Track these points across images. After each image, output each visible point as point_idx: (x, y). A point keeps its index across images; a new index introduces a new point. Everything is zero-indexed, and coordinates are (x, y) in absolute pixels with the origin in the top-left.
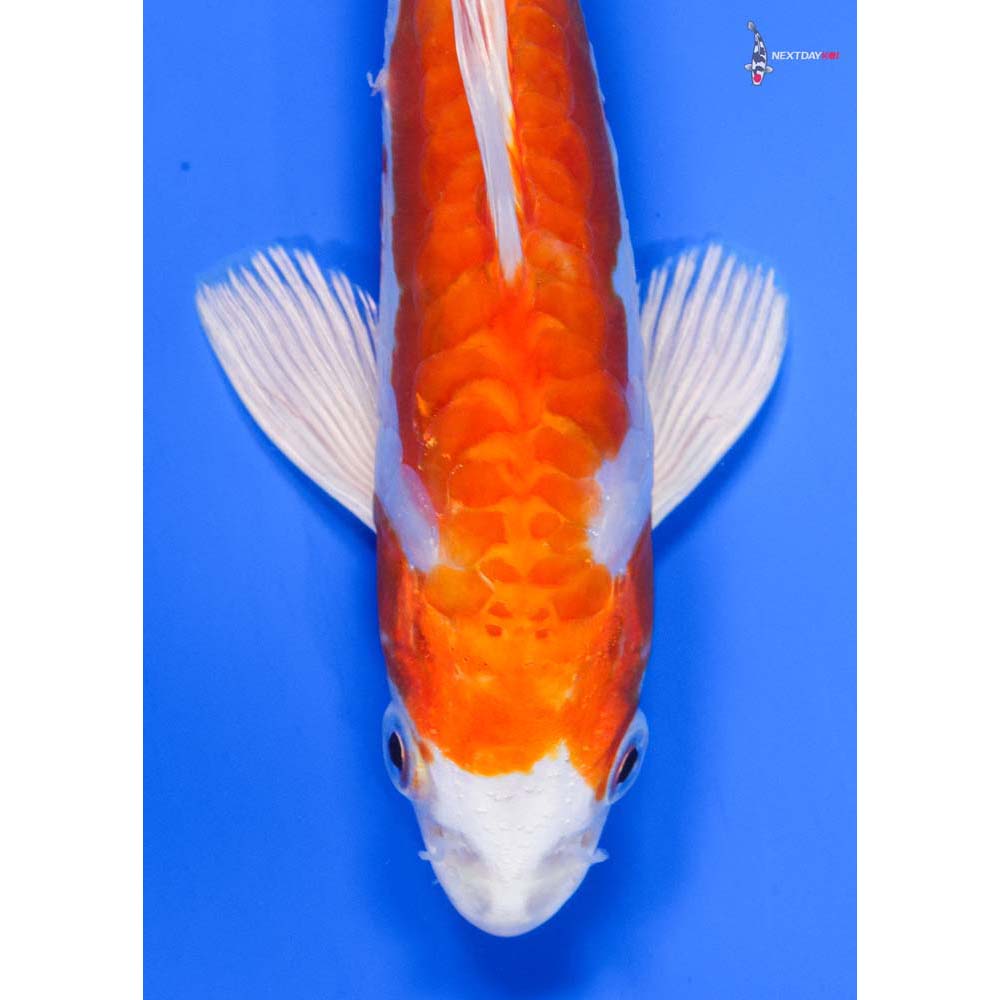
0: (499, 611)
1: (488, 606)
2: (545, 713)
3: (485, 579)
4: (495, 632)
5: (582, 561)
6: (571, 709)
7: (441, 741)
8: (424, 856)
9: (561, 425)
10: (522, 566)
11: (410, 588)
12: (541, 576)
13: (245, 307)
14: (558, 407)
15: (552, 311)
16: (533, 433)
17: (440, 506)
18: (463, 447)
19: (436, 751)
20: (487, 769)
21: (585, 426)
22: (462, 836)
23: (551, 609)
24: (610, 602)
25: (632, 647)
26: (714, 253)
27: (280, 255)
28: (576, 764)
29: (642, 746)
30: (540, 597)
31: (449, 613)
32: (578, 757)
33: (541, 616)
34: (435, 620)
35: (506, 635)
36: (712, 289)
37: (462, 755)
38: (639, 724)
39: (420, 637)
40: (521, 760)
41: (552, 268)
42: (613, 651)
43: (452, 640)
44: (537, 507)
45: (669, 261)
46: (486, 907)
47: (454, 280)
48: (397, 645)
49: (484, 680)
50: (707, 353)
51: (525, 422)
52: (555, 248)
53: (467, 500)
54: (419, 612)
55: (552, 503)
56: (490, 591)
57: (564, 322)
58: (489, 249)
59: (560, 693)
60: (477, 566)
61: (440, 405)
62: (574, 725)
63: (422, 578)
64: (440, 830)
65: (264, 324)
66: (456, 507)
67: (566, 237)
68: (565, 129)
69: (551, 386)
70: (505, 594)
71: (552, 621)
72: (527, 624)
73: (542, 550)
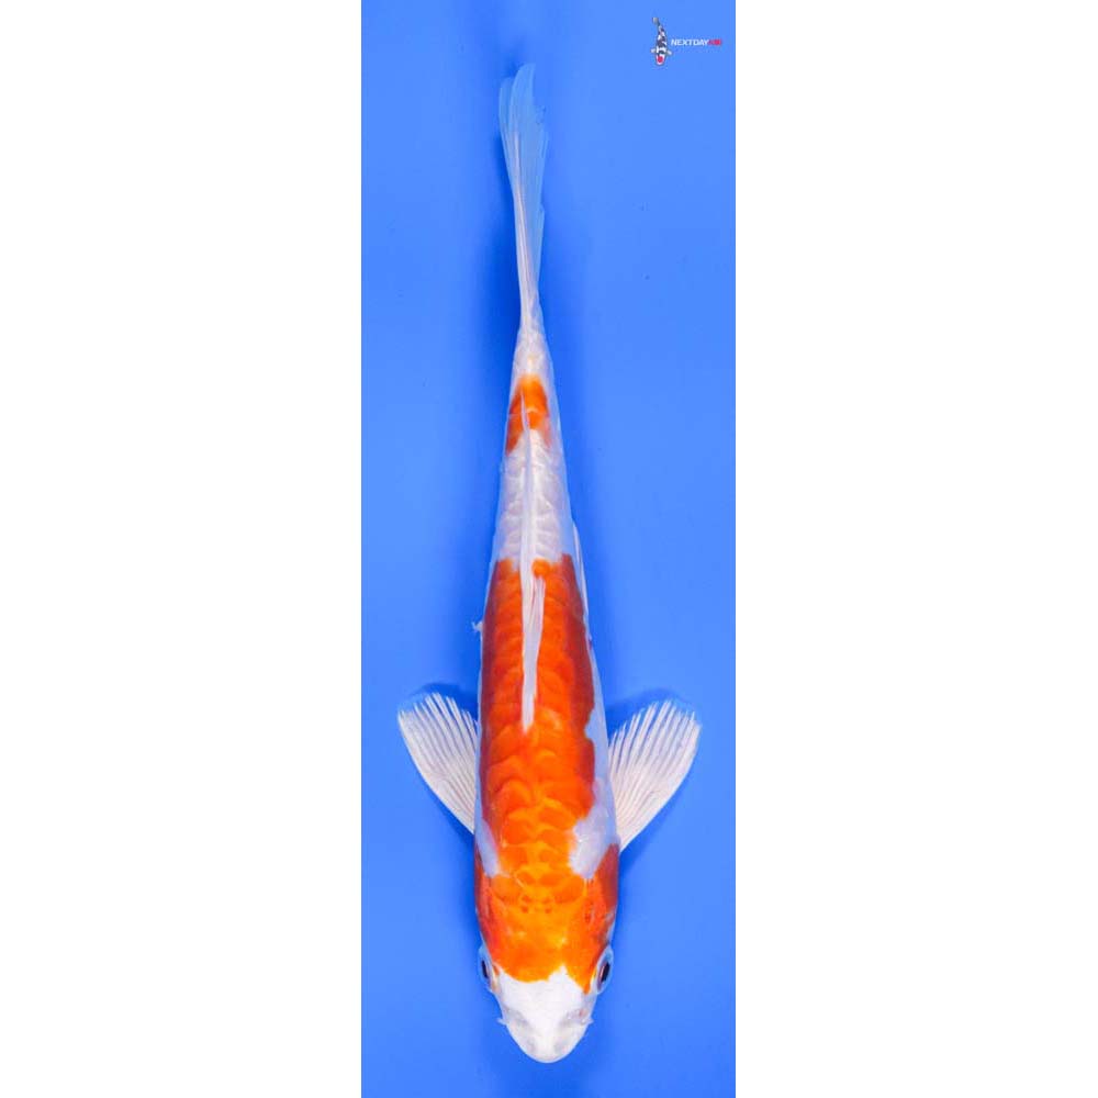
0: (527, 899)
1: (521, 897)
2: (551, 951)
3: (519, 882)
4: (525, 910)
5: (568, 872)
6: (566, 948)
7: (504, 966)
8: (500, 1021)
9: (553, 804)
10: (536, 876)
11: (485, 885)
12: (547, 881)
13: (423, 725)
14: (553, 795)
15: (548, 747)
16: (539, 809)
17: (498, 841)
18: (507, 812)
19: (501, 970)
20: (526, 979)
21: (567, 804)
22: (518, 1013)
23: (552, 898)
24: (585, 893)
25: (600, 915)
26: (667, 705)
27: (438, 698)
28: (571, 976)
29: (611, 961)
30: (545, 892)
31: (503, 899)
32: (572, 972)
33: (546, 901)
34: (497, 903)
35: (531, 911)
36: (662, 725)
37: (513, 973)
38: (609, 951)
39: (491, 911)
40: (543, 974)
41: (548, 725)
42: (588, 918)
43: (505, 914)
44: (541, 846)
45: (642, 710)
46: (533, 1047)
47: (503, 728)
48: (481, 916)
49: (522, 934)
50: (657, 758)
51: (534, 803)
52: (550, 715)
53: (510, 842)
54: (490, 899)
55: (551, 844)
56: (521, 889)
57: (555, 752)
58: (518, 716)
59: (560, 940)
60: (515, 875)
61: (498, 790)
62: (569, 956)
63: (490, 880)
64: (508, 1009)
65: (431, 733)
66: (505, 844)
67: (558, 709)
68: (561, 656)
69: (549, 785)
70: (529, 890)
71: (553, 904)
72: (540, 906)
73: (545, 868)
